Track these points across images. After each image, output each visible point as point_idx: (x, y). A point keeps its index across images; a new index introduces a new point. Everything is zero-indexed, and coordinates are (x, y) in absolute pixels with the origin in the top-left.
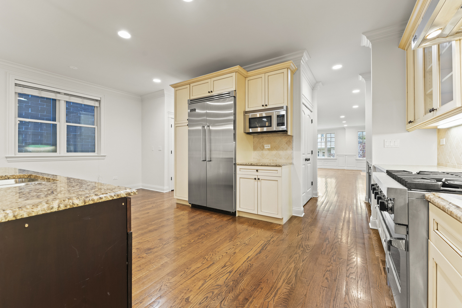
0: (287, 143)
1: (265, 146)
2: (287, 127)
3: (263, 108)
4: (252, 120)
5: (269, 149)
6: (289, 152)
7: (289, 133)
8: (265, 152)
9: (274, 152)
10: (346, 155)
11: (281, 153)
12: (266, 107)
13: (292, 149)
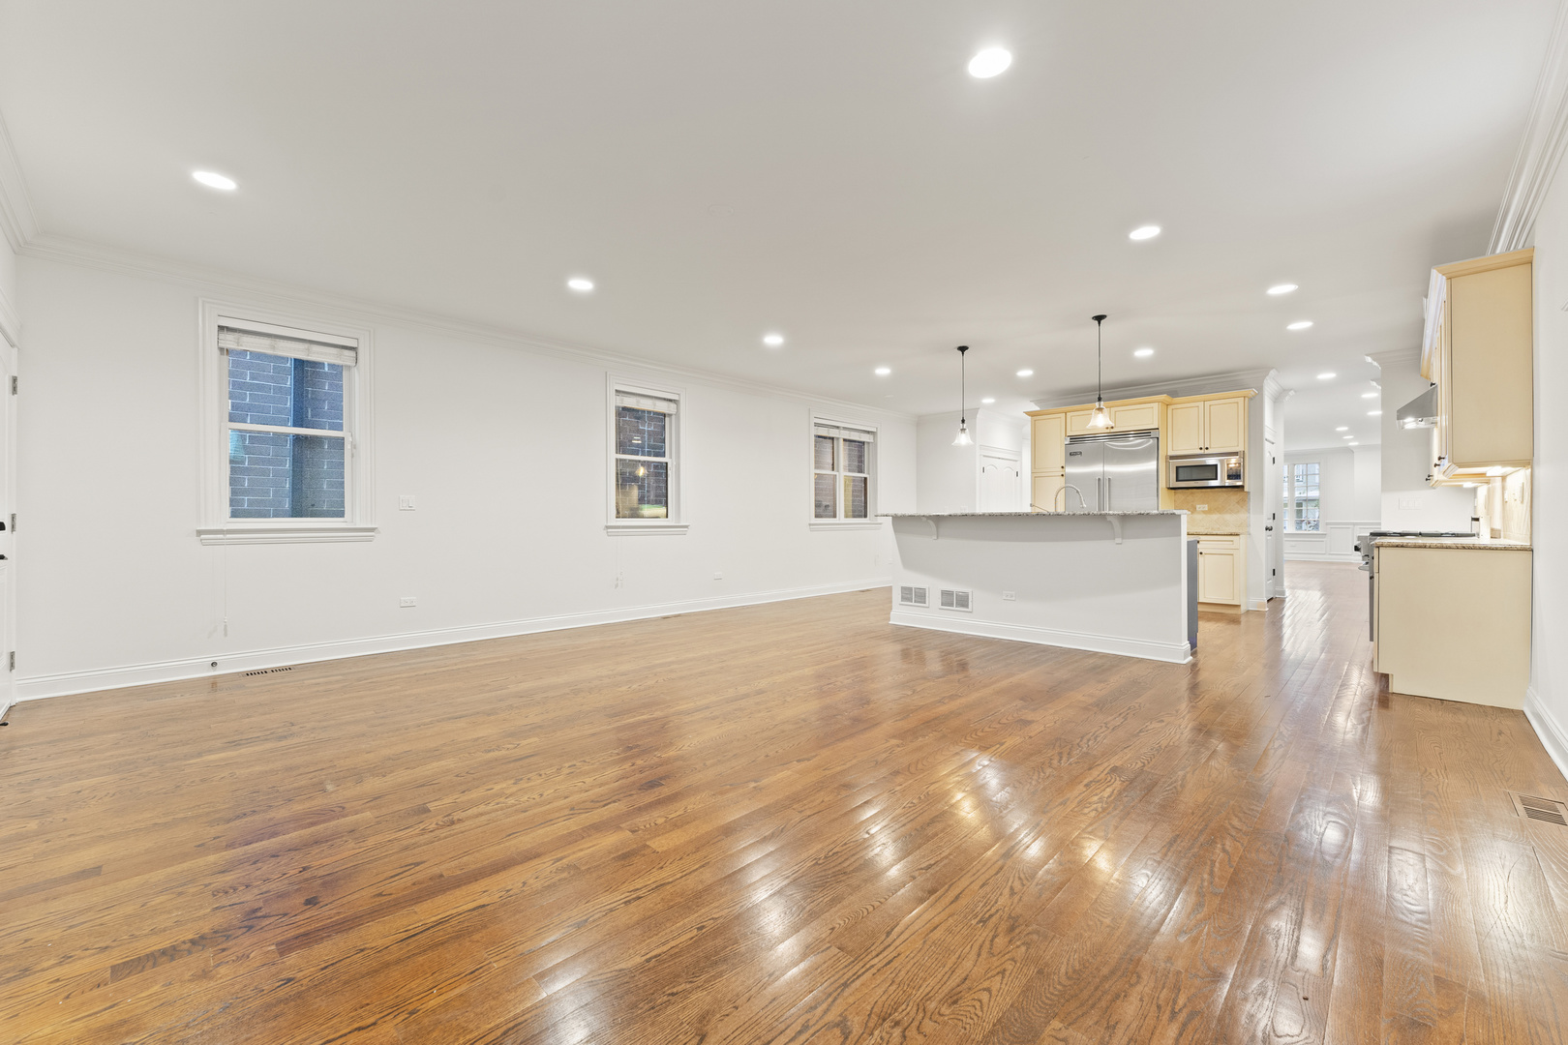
0: (1238, 503)
1: (1198, 506)
2: (1244, 482)
3: (1202, 452)
4: (1180, 469)
5: (1204, 512)
6: (1242, 516)
7: (1246, 489)
8: (1198, 517)
9: (1215, 516)
10: (1354, 524)
11: (1228, 517)
12: (1207, 452)
13: (1248, 511)
